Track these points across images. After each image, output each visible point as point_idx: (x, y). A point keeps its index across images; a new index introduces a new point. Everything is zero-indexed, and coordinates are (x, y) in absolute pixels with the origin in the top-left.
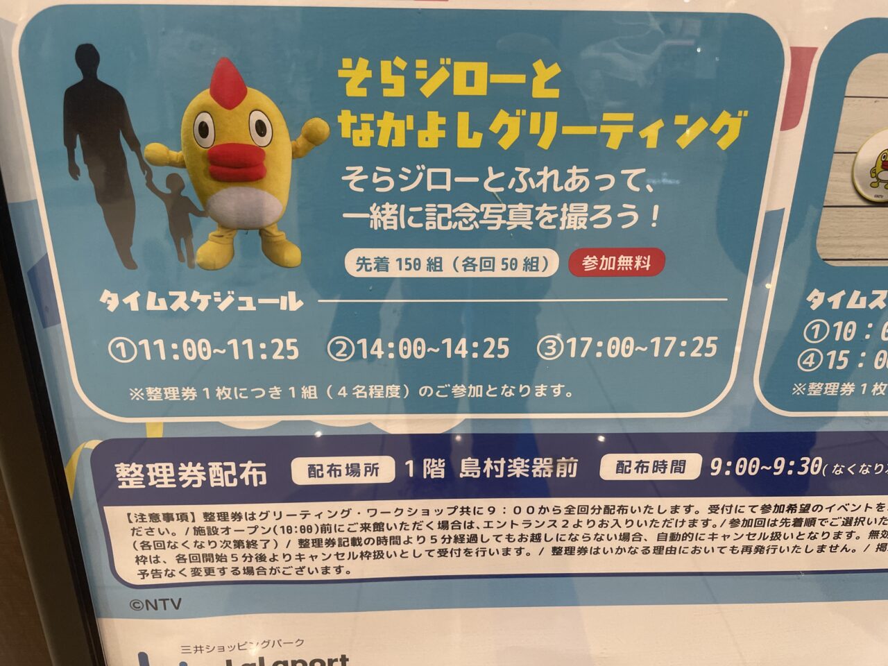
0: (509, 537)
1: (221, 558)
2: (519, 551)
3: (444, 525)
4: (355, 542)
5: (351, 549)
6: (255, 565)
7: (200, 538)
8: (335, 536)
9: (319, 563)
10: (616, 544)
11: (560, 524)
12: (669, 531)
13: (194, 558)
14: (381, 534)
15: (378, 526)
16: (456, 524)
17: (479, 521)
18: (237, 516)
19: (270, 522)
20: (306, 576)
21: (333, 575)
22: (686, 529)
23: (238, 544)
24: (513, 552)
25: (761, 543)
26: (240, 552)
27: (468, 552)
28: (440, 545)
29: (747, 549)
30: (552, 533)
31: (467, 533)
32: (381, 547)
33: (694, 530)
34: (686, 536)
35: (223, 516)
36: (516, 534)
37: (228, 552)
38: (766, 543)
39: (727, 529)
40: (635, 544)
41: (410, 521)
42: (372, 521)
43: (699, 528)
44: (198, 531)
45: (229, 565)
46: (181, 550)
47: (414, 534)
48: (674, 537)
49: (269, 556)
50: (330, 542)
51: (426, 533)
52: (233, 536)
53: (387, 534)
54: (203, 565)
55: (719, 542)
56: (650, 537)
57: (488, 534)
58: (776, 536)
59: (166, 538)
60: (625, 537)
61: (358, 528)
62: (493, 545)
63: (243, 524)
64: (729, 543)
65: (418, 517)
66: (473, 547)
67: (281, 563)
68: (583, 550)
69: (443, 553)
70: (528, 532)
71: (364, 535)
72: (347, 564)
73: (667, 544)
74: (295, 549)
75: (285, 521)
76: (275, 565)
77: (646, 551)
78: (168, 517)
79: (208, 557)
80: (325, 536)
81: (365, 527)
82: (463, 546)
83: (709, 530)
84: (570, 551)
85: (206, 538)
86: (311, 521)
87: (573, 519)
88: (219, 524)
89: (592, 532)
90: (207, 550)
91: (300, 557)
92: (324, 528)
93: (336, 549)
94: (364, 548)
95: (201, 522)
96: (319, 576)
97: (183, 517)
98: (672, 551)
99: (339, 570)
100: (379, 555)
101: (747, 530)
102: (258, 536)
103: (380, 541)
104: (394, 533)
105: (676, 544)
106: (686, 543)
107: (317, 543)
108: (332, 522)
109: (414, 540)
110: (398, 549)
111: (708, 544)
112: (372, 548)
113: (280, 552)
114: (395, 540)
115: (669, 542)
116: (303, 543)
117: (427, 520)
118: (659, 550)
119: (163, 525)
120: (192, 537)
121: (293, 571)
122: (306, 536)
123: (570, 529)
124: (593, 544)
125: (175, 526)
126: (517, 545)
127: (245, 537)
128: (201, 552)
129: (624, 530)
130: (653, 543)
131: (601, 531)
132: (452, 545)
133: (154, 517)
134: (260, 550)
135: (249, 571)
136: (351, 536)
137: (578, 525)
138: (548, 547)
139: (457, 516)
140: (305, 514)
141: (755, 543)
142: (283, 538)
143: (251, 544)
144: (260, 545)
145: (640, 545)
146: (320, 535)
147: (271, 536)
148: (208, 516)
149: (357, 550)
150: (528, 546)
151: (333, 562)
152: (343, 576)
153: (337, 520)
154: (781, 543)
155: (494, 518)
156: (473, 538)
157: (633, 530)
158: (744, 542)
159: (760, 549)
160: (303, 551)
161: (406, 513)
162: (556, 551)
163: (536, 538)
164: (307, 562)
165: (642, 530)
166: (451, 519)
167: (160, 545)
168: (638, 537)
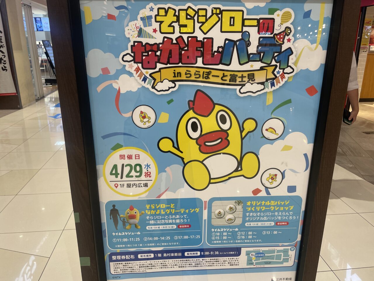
0: (172, 265)
1: (127, 270)
2: (173, 267)
3: (161, 264)
4: (148, 267)
5: (147, 268)
6: (132, 271)
7: (124, 267)
8: (144, 266)
9: (142, 270)
10: (188, 265)
11: (179, 263)
12: (196, 263)
13: (123, 270)
14: (151, 265)
15: (151, 264)
16: (163, 263)
17: (167, 263)
18: (130, 263)
19: (135, 264)
20: (140, 272)
21: (144, 272)
22: (199, 263)
23: (130, 267)
24: (172, 267)
25: (211, 265)
26: (130, 269)
27: (165, 268)
28: (161, 267)
29: (209, 266)
30: (178, 264)
31: (165, 265)
32: (152, 267)
33: (200, 263)
34: (199, 264)
35: (128, 263)
36: (173, 264)
37: (128, 269)
38: (212, 265)
39: (205, 263)
40: (191, 266)
41: (156, 263)
42: (150, 263)
43: (201, 263)
44: (124, 266)
45: (128, 271)
46: (121, 269)
47: (157, 265)
48: (197, 264)
49: (134, 269)
50: (144, 267)
51: (159, 265)
52: (129, 266)
53: (153, 265)
54: (124, 271)
55: (204, 265)
56: (194, 264)
57: (168, 265)
58: (213, 263)
59: (119, 267)
60: (190, 264)
61: (148, 264)
62: (169, 266)
63: (131, 264)
64: (206, 265)
65: (157, 262)
66: (166, 267)
67: (136, 270)
68: (183, 267)
69: (161, 268)
70: (175, 264)
71: (149, 266)
72: (146, 270)
73: (196, 265)
74: (138, 268)
75: (137, 264)
76: (135, 270)
77: (193, 266)
78: (119, 264)
79: (125, 270)
80: (143, 266)
81: (149, 264)
82: (164, 267)
83: (203, 263)
84: (181, 267)
85: (125, 267)
86: (141, 264)
87: (181, 262)
88: (127, 264)
89: (185, 264)
90: (125, 268)
91: (139, 269)
92: (143, 265)
93: (145, 268)
94: (149, 268)
95: (124, 264)
96: (142, 272)
97: (122, 264)
98: (197, 266)
99: (145, 271)
100: (151, 268)
101: (209, 263)
102: (133, 266)
103: (152, 266)
104: (154, 265)
105: (198, 265)
106: (199, 265)
107: (142, 267)
108: (144, 264)
109: (157, 266)
110: (154, 267)
111: (203, 265)
112: (150, 267)
113: (136, 268)
114: (154, 266)
115: (197, 265)
116: (140, 267)
117: (159, 263)
118: (195, 266)
119: (118, 265)
120: (123, 267)
121: (138, 271)
122: (140, 266)
123: (181, 264)
124: (185, 266)
125: (120, 265)
126: (173, 266)
127: (131, 266)
128: (124, 269)
129: (189, 263)
130: (194, 265)
131: (186, 264)
132: (163, 267)
133: (117, 264)
134: (133, 268)
135: (131, 272)
136: (147, 266)
137: (182, 263)
138: (178, 266)
139: (163, 262)
140: (140, 263)
141: (210, 265)
142: (136, 266)
143: (132, 267)
144: (133, 267)
145: (192, 266)
146: (142, 266)
147: (135, 266)
148: (125, 263)
149: (148, 268)
150: (175, 266)
151: (144, 270)
152: (146, 272)
153: (145, 263)
154: (214, 265)
155: (169, 262)
156: (166, 265)
157: (191, 263)
158: (208, 265)
159: (211, 266)
160: (140, 268)
161: (155, 262)
162: (179, 267)
163: (176, 265)
164: (140, 270)
165: (192, 263)
166: (162, 263)
167: (118, 268)
168: (192, 264)
